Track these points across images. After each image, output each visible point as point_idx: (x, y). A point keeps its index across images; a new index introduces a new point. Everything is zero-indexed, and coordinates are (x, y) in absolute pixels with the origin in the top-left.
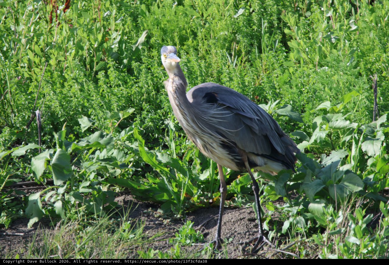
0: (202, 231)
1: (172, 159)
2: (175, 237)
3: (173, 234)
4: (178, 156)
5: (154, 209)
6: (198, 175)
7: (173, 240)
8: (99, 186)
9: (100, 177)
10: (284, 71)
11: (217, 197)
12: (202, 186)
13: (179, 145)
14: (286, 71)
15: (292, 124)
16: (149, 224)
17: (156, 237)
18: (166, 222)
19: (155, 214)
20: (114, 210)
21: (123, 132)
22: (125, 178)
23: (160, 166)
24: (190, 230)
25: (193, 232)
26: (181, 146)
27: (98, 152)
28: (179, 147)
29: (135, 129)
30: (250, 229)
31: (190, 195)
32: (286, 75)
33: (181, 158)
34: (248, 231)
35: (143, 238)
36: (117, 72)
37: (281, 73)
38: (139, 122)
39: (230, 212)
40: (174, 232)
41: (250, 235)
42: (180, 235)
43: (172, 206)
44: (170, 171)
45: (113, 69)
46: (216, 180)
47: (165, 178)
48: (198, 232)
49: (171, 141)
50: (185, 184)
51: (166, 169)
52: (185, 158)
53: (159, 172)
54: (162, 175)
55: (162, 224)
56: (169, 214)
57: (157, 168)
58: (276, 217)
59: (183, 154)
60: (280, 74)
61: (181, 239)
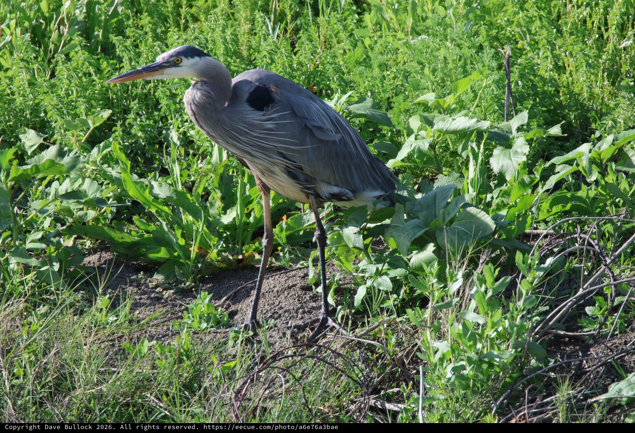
0: (227, 309)
1: (176, 191)
2: (182, 318)
3: (180, 314)
4: (186, 187)
5: (148, 274)
6: (218, 217)
7: (180, 325)
8: (57, 238)
9: (59, 225)
10: (356, 44)
11: (250, 251)
12: (225, 235)
13: (186, 168)
14: (359, 44)
15: (371, 130)
16: (141, 299)
17: (151, 320)
18: (166, 294)
19: (150, 282)
20: (83, 277)
21: (95, 150)
22: (100, 225)
23: (156, 204)
24: (206, 306)
25: (212, 310)
26: (189, 170)
27: (55, 184)
28: (186, 173)
29: (114, 145)
30: (305, 303)
31: (204, 249)
32: (359, 50)
33: (190, 190)
34: (302, 307)
35: (131, 322)
36: (87, 53)
37: (352, 48)
38: (121, 133)
39: (272, 276)
40: (180, 311)
41: (304, 312)
42: (190, 315)
43: (177, 269)
44: (173, 211)
45: (79, 48)
46: (248, 224)
47: (164, 224)
48: (220, 309)
49: (174, 162)
50: (197, 231)
51: (166, 209)
52: (196, 190)
53: (155, 214)
54: (160, 219)
55: (162, 298)
56: (172, 282)
57: (152, 206)
58: (347, 284)
59: (193, 183)
60: (350, 50)
61: (193, 321)
